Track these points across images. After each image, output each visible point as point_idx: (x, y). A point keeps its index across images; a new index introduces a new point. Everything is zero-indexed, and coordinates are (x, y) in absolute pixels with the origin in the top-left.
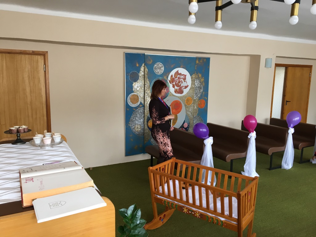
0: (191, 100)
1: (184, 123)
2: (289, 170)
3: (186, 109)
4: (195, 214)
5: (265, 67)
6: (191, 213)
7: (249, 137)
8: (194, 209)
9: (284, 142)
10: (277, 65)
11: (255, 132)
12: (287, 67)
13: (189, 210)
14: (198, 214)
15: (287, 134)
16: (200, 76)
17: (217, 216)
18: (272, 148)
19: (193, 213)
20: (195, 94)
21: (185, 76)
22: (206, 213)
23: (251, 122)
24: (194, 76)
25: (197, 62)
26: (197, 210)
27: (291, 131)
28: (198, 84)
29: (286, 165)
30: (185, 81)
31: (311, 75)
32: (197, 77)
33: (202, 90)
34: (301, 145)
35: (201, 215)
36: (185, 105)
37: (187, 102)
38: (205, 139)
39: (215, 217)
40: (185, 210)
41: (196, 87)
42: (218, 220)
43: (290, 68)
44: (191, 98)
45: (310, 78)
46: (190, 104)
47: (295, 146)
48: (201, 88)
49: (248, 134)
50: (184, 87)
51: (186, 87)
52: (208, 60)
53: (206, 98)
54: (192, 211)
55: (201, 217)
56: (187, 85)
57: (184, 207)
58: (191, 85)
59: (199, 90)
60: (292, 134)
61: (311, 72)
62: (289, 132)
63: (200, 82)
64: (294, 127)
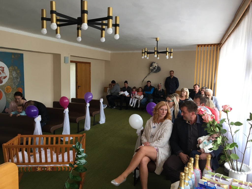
0: (10, 88)
1: (5, 108)
2: (89, 131)
3: (6, 97)
4: (47, 169)
5: (64, 63)
6: (44, 169)
7: (64, 112)
8: (46, 166)
9: (84, 113)
10: (72, 62)
11: (68, 108)
12: (76, 63)
13: (42, 168)
14: (49, 169)
15: (86, 107)
16: (16, 68)
17: (64, 165)
18: (79, 118)
19: (46, 169)
20: (13, 83)
21: (3, 68)
22: (55, 165)
23: (65, 101)
24: (11, 68)
25: (13, 57)
26: (48, 165)
27: (88, 105)
28: (15, 75)
29: (87, 127)
30: (3, 73)
31: (90, 68)
32: (14, 69)
33: (19, 80)
34: (93, 113)
35: (53, 168)
36: (5, 93)
37: (6, 91)
38: (35, 118)
39: (63, 166)
40: (39, 169)
41: (14, 77)
42: (65, 167)
43: (78, 64)
44: (10, 87)
45: (90, 70)
46: (9, 92)
47: (91, 115)
48: (17, 78)
49: (64, 110)
50: (3, 78)
51: (5, 77)
52: (22, 55)
53: (23, 87)
54: (45, 168)
55: (52, 170)
56: (5, 76)
57: (37, 167)
58: (9, 76)
59: (17, 80)
60: (89, 107)
61: (90, 67)
62: (87, 106)
63: (17, 73)
64: (89, 102)
